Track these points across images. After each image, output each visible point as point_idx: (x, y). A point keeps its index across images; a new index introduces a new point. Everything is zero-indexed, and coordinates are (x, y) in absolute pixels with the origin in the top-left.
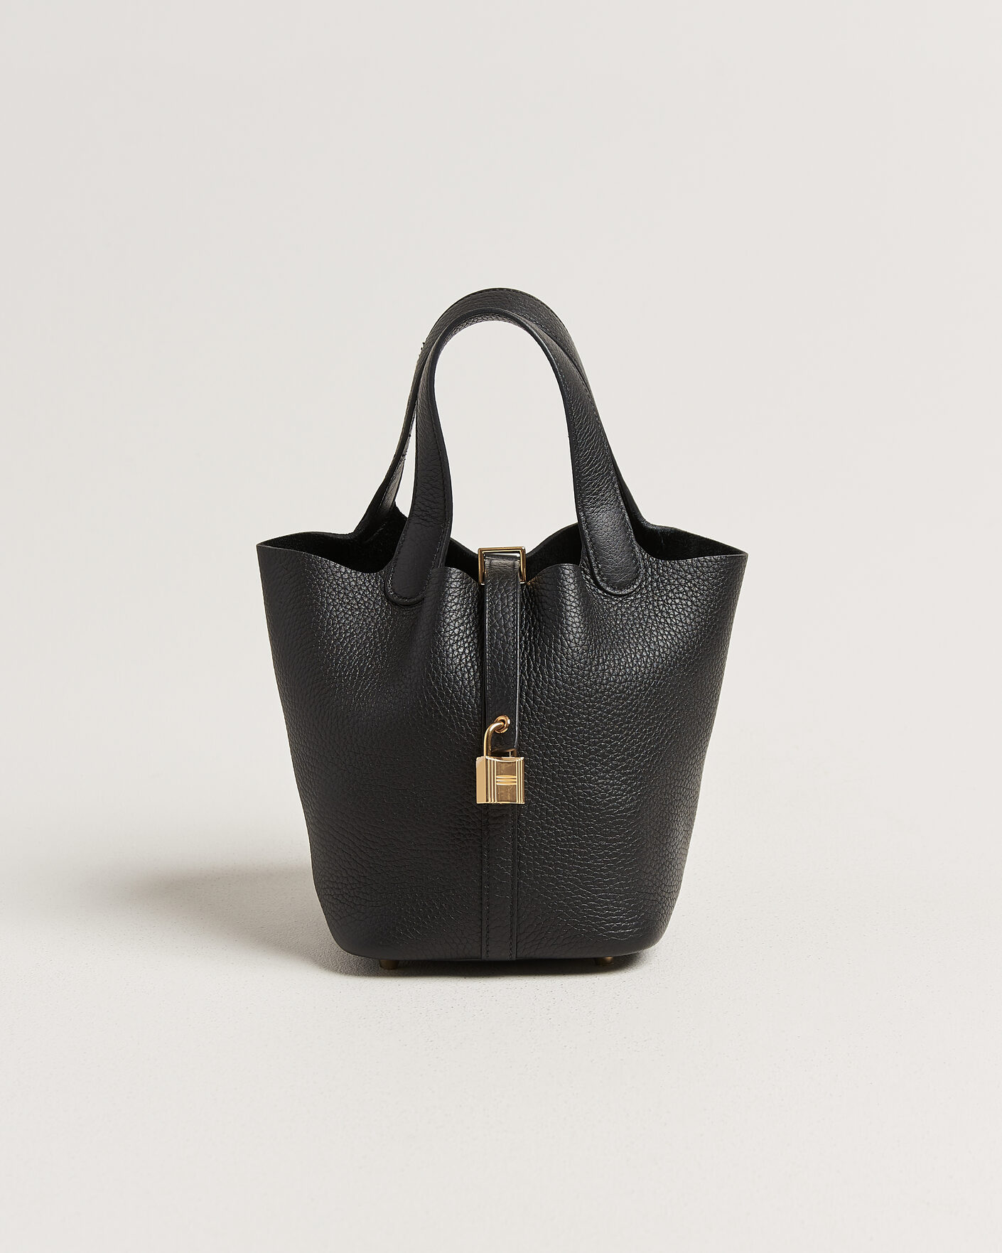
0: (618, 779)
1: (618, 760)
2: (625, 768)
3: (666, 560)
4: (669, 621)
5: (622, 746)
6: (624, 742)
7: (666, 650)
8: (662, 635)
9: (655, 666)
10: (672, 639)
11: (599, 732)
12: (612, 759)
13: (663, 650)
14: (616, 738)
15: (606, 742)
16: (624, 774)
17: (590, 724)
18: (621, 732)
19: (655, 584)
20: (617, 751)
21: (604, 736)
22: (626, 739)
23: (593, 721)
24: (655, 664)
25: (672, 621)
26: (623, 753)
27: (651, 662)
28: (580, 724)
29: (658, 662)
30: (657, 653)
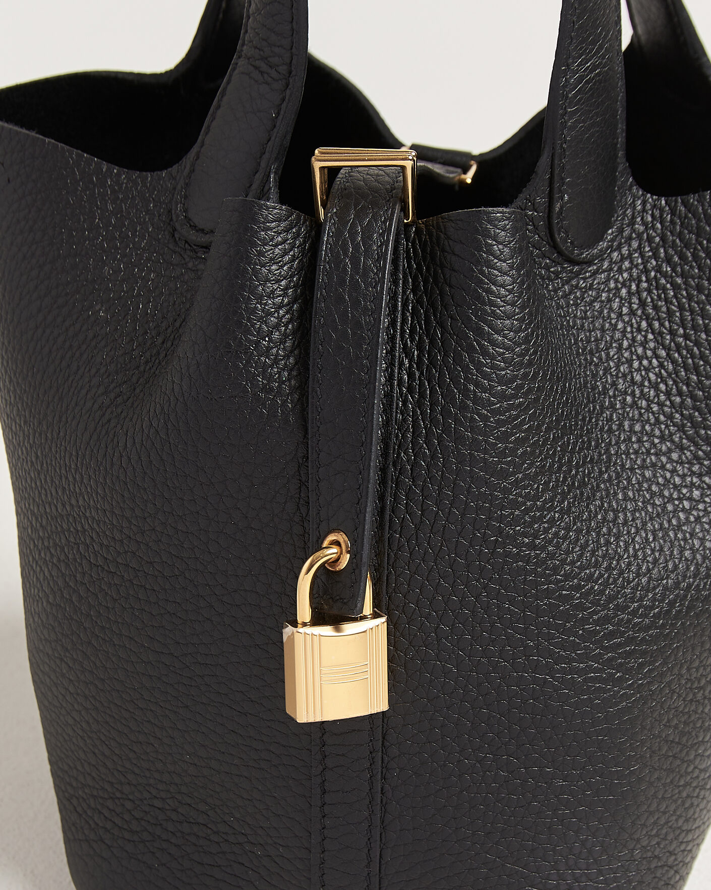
0: (596, 658)
1: (596, 622)
2: (611, 635)
3: (660, 195)
4: (656, 324)
5: (602, 592)
6: (606, 584)
7: (646, 390)
8: (640, 358)
9: (626, 427)
10: (661, 365)
11: (556, 570)
12: (585, 621)
13: (642, 391)
14: (590, 578)
15: (571, 588)
16: (607, 649)
17: (537, 556)
18: (597, 565)
19: (635, 244)
20: (596, 603)
21: (567, 577)
22: (609, 577)
23: (543, 548)
24: (626, 424)
25: (662, 325)
26: (605, 607)
27: (619, 419)
28: (517, 557)
29: (632, 419)
30: (629, 399)
